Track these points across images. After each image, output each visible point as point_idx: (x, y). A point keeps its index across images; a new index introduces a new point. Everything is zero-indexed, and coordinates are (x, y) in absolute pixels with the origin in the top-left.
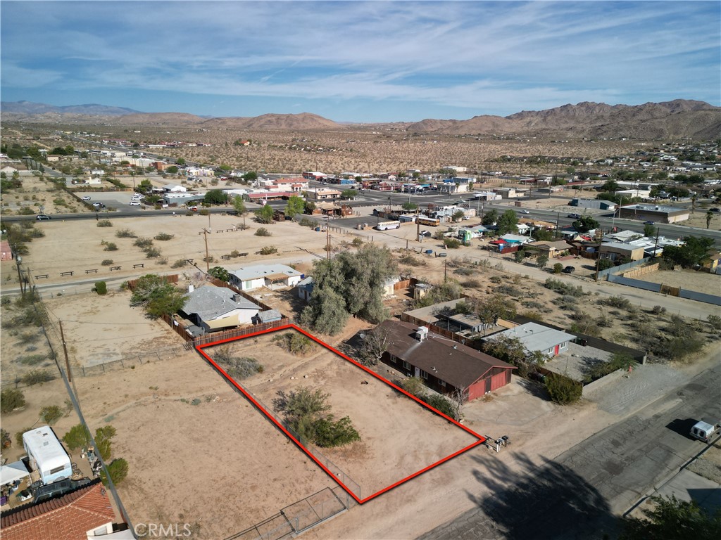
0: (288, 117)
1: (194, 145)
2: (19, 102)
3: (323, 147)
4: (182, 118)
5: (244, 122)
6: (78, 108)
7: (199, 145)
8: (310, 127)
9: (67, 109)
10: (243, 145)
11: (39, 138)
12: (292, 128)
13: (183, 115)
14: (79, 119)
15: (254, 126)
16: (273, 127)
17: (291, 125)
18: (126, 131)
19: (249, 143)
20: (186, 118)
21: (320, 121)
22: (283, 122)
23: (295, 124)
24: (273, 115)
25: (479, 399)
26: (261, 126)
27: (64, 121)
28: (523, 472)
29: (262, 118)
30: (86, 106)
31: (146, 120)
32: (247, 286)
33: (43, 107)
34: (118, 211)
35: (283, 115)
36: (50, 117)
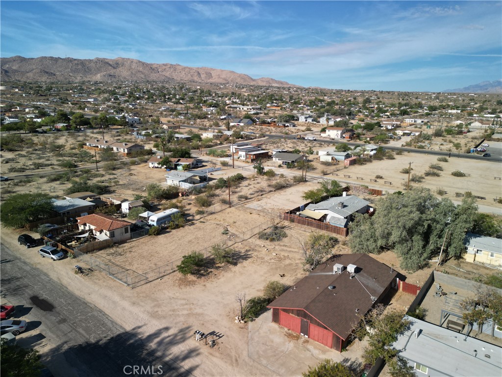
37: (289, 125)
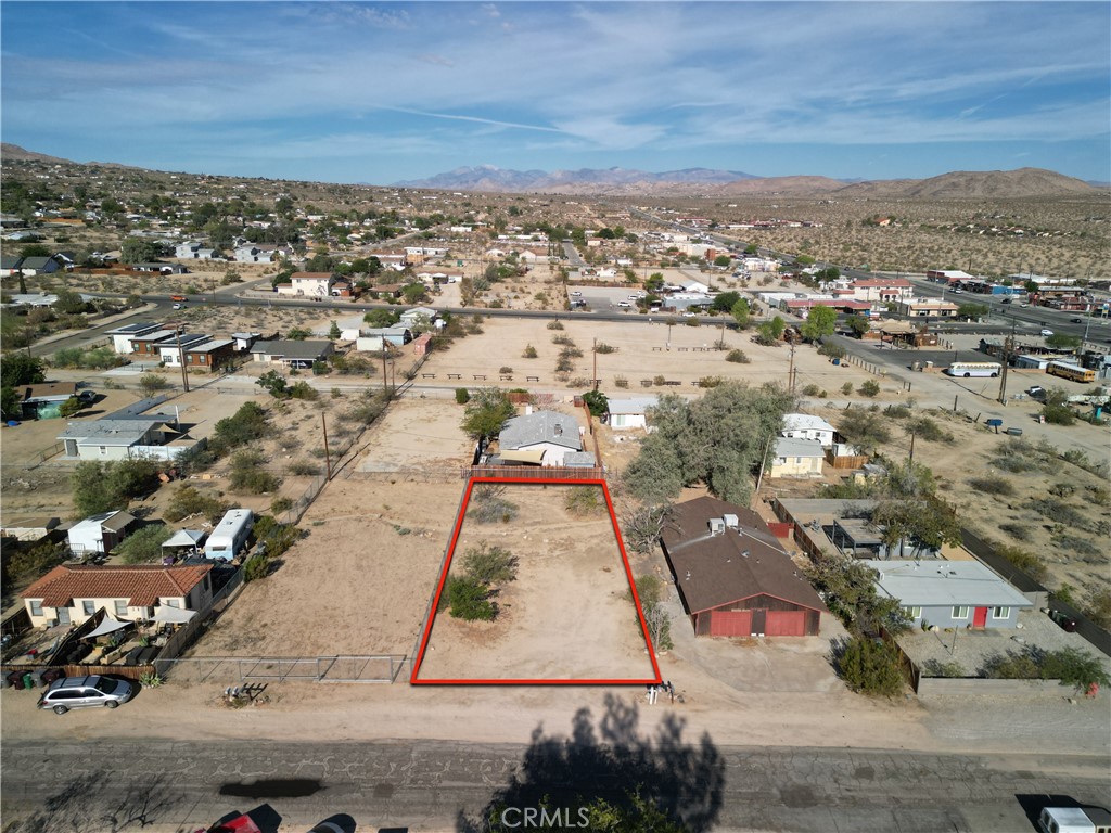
0: (990, 176)
1: (798, 225)
2: (612, 169)
3: (1026, 228)
4: (810, 184)
5: (907, 186)
6: (677, 175)
7: (806, 225)
8: (1030, 193)
9: (663, 177)
10: (878, 224)
11: (604, 216)
12: (995, 195)
13: (814, 179)
14: (674, 189)
15: (923, 192)
16: (959, 194)
17: (993, 190)
18: (718, 205)
19: (888, 221)
20: (817, 184)
21: (1058, 183)
22: (978, 186)
23: (1002, 187)
24: (962, 174)
25: (733, 638)
26: (934, 194)
27: (654, 193)
28: (648, 740)
29: (941, 180)
30: (687, 171)
31: (758, 189)
32: (619, 423)
33: (636, 174)
34: (593, 312)
35: (982, 173)
36: (640, 189)
37: (170, 269)
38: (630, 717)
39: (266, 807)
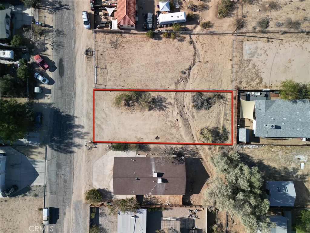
38: (81, 137)
39: (57, 68)
